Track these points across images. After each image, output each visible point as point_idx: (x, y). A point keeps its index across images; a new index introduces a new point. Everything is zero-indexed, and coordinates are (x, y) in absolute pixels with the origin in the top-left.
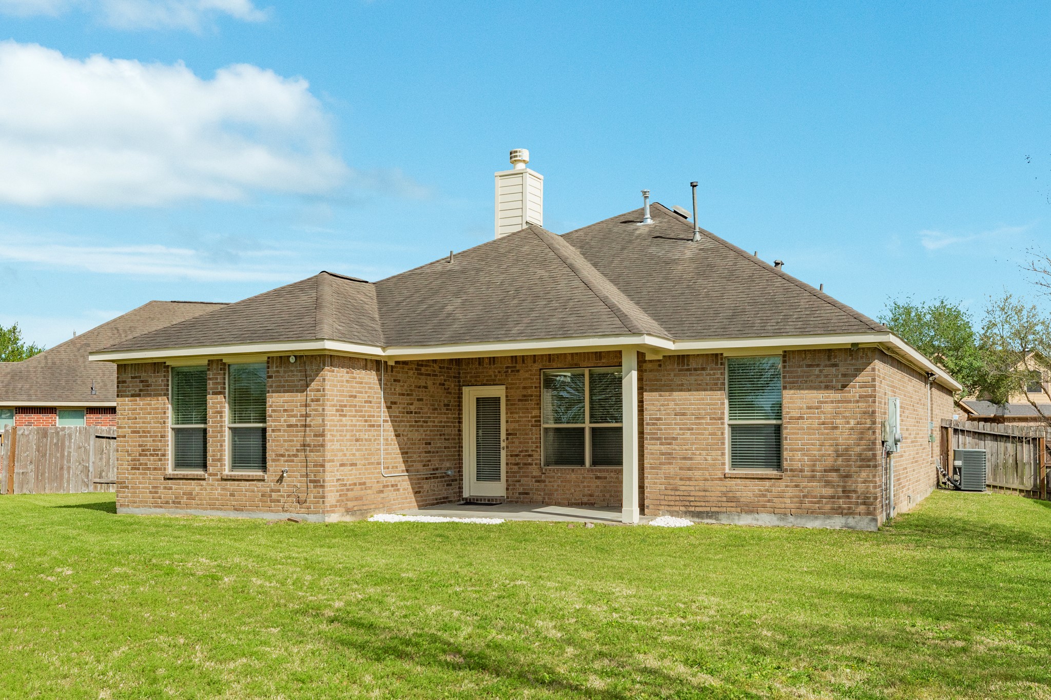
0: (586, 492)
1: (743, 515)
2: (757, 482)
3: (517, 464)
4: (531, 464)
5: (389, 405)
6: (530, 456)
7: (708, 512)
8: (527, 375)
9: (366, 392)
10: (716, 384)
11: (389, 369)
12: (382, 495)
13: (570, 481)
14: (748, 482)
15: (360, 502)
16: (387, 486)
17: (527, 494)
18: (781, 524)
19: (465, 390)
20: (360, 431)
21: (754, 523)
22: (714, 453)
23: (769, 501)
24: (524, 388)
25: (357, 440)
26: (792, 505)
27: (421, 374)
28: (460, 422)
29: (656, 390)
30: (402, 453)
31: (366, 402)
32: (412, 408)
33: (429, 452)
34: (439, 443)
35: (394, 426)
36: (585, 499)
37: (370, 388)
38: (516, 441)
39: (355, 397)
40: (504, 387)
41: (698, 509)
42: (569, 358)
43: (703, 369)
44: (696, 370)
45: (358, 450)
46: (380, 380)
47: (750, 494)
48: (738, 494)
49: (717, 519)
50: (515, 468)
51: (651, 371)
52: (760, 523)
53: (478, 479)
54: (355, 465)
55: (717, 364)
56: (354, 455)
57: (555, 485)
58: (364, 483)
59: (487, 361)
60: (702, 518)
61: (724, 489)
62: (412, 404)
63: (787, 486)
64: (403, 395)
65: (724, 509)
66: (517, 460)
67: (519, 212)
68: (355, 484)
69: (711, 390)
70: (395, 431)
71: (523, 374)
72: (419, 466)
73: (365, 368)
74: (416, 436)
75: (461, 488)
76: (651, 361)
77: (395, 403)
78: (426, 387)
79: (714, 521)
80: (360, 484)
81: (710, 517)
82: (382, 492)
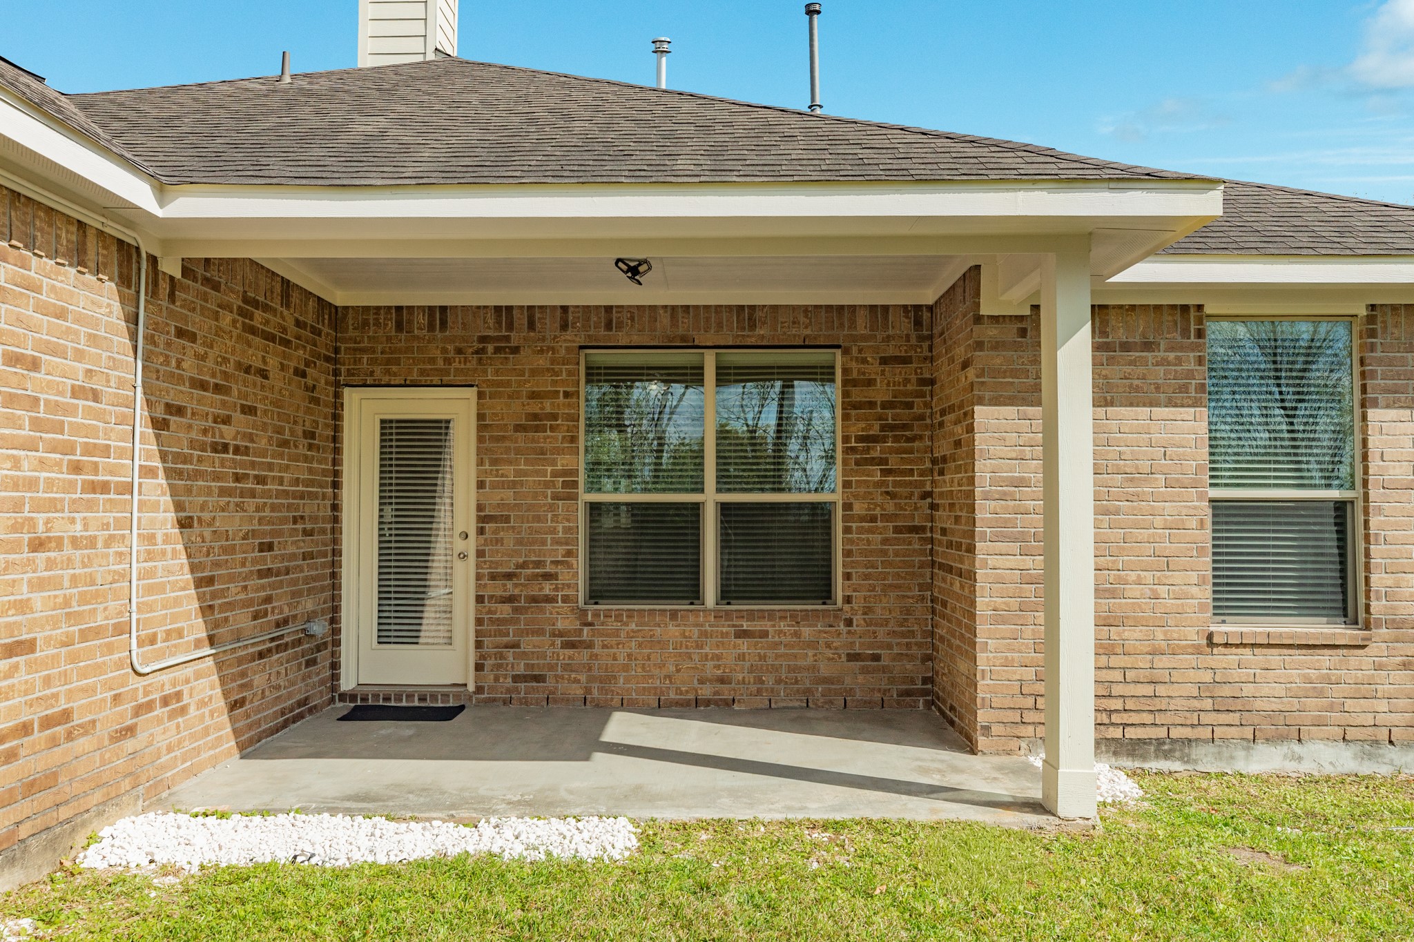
0: (710, 670)
1: (1261, 747)
2: (1298, 656)
3: (510, 599)
4: (550, 600)
5: (160, 413)
6: (548, 577)
7: (1160, 742)
8: (542, 362)
9: (80, 355)
10: (1184, 389)
11: (164, 286)
12: (129, 745)
13: (662, 644)
14: (1274, 657)
15: (47, 798)
16: (149, 706)
17: (539, 679)
18: (1366, 769)
19: (351, 397)
20: (53, 506)
21: (1290, 767)
22: (1177, 577)
23: (1331, 708)
24: (534, 395)
25: (38, 545)
26: (1395, 718)
27: (253, 330)
28: (336, 485)
29: (1011, 401)
30: (199, 583)
31: (77, 392)
32: (228, 433)
33: (268, 573)
34: (292, 545)
35: (174, 491)
36: (706, 692)
37: (93, 339)
38: (509, 539)
39: (35, 365)
40: (471, 393)
41: (1131, 733)
42: (665, 319)
43: (1148, 346)
44: (1126, 347)
45: (39, 585)
46: (133, 320)
47: (1279, 690)
48: (1248, 690)
49: (1186, 759)
50: (505, 610)
51: (997, 346)
52: (1307, 767)
53: (383, 639)
54: (28, 647)
55: (1185, 333)
56: (22, 606)
57: (622, 654)
58: (66, 716)
59: (422, 319)
60: (1144, 758)
61: (1207, 677)
62: (227, 421)
63: (1379, 667)
64: (203, 386)
65: (1206, 733)
66: (511, 588)
67: (418, 28)
68: (25, 729)
69: (1171, 403)
70: (179, 507)
71: (530, 359)
72: (241, 619)
73: (79, 257)
74: (234, 523)
75: (335, 666)
76: (995, 319)
77: (180, 411)
78: (264, 374)
79: (1176, 766)
80: (47, 723)
81: (1167, 755)
82: (130, 731)
